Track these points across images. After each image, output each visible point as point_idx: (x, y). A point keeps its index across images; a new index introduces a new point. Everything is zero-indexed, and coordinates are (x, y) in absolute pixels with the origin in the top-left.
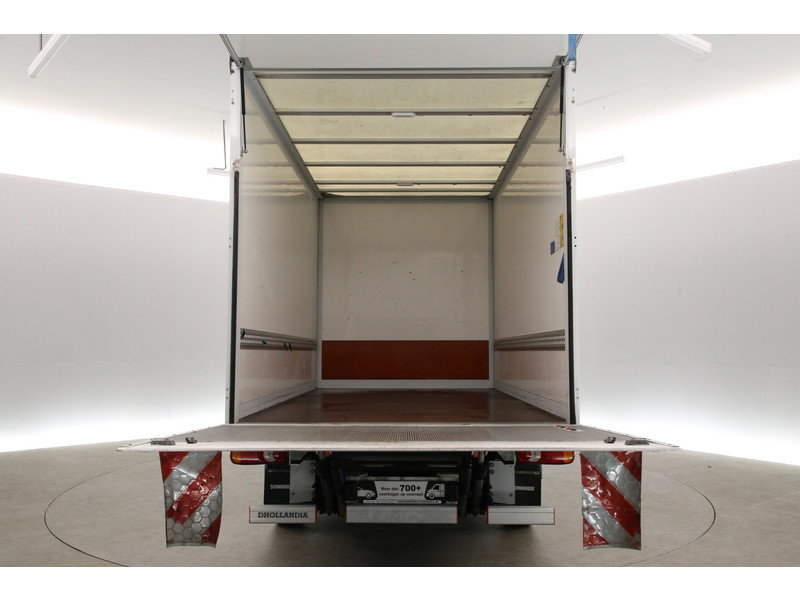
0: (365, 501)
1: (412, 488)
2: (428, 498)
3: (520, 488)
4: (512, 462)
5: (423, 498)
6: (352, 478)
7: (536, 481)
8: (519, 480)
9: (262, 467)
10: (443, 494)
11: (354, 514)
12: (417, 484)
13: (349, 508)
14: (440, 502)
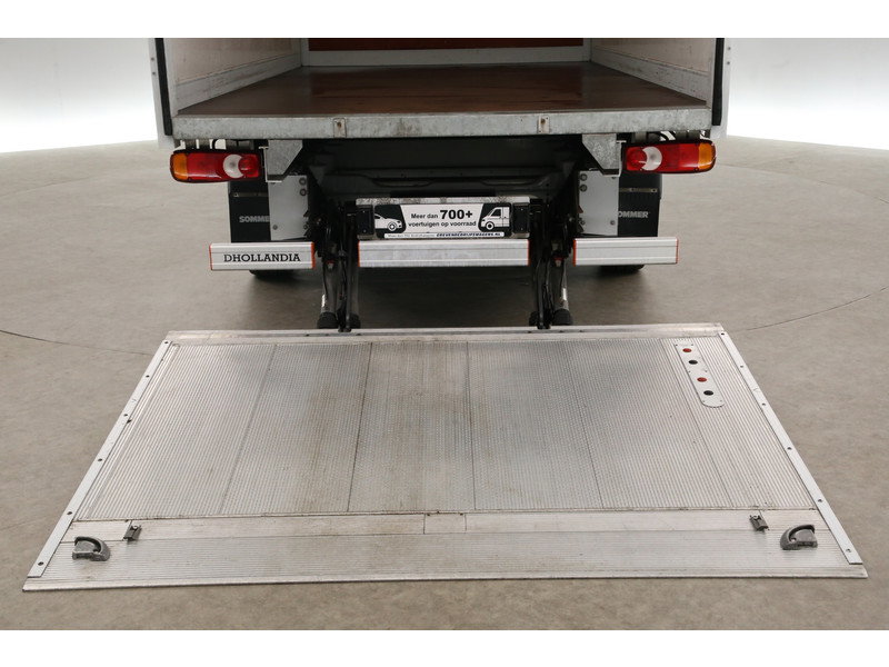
0: (386, 236)
1: (459, 214)
2: (483, 229)
3: (626, 214)
4: (616, 172)
5: (476, 229)
6: (365, 202)
7: (652, 204)
8: (625, 202)
9: (224, 187)
10: (506, 223)
11: (371, 254)
12: (466, 208)
13: (362, 244)
14: (502, 234)
